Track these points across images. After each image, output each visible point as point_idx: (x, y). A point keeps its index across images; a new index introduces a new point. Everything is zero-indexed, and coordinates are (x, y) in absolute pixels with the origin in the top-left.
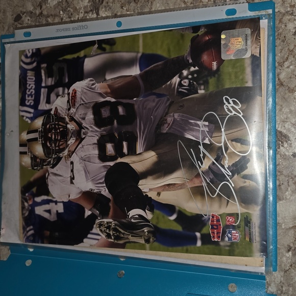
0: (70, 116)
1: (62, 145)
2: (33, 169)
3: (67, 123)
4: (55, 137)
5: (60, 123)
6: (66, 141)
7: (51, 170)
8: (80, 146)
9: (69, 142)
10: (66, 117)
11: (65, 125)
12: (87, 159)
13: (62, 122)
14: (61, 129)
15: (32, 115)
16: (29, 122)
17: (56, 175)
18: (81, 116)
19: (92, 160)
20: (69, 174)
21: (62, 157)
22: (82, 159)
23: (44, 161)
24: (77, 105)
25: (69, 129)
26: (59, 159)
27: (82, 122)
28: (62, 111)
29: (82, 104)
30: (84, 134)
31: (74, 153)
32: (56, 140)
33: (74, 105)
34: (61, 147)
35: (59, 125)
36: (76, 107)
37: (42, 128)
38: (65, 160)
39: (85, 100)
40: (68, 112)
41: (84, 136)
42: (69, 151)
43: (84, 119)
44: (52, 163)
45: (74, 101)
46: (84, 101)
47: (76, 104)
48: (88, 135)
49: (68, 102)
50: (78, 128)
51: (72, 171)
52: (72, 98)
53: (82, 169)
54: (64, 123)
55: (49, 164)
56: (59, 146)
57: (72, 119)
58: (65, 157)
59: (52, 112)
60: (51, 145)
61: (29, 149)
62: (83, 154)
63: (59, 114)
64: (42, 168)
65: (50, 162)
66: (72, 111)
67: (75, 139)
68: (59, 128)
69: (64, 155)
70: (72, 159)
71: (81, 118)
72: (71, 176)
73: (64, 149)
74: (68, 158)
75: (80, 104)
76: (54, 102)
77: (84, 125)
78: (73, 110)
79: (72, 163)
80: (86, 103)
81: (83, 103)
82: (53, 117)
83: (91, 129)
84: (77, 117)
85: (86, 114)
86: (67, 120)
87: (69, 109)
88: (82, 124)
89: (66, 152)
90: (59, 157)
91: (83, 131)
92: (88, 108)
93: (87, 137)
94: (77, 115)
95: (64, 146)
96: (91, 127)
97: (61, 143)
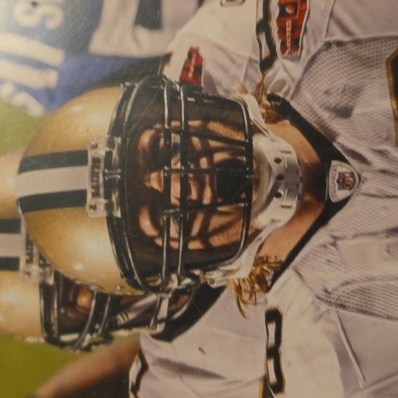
0: (271, 97)
1: (222, 229)
2: (53, 340)
3: (254, 130)
4: (185, 190)
5: (215, 127)
6: (247, 215)
7: (155, 350)
8: (321, 237)
9: (262, 220)
10: (250, 100)
11: (239, 137)
12: (354, 301)
13: (225, 122)
14: (218, 157)
15: (52, 79)
16: (36, 109)
17: (183, 370)
18: (333, 100)
19: (378, 307)
20: (257, 367)
21: (221, 289)
22: (326, 297)
23: (120, 304)
24: (310, 44)
25: (261, 159)
26: (205, 298)
27: (336, 125)
28: (225, 70)
29: (340, 44)
30: (343, 183)
31: (288, 273)
32: (189, 208)
33: (296, 44)
34: (217, 241)
35: (205, 135)
36: (305, 57)
37: (111, 143)
38: (239, 301)
39: (353, 26)
40: (258, 77)
41: (341, 194)
42: (259, 261)
43: (344, 112)
44: (163, 312)
45: (296, 27)
46: (345, 30)
47: (305, 40)
48: (365, 187)
49: (263, 26)
50: (310, 155)
51: (273, 353)
52: (283, 13)
53: (328, 344)
54: (239, 127)
55: (146, 317)
56: (204, 235)
57: (281, 110)
58: (239, 289)
59: (172, 72)
60: (162, 230)
61: (29, 243)
62: (333, 278)
63: (211, 82)
64: (107, 338)
65: (153, 309)
66: (281, 75)
67: (294, 203)
68: (209, 153)
69: (234, 278)
70: (273, 299)
71: (328, 109)
72: (265, 379)
73: (231, 252)
74: (252, 292)
75: (328, 45)
76: (180, 23)
77: (345, 139)
78: (285, 70)
79: (274, 316)
80: (357, 42)
81: (340, 36)
82: (174, 95)
83: (378, 163)
84: (308, 104)
85: (356, 92)
86: (255, 112)
87: (266, 64)
88: (333, 136)
89: (243, 266)
90: (206, 286)
91: (337, 168)
92: (368, 63)
93: (361, 198)
94: (306, 95)
95: (236, 233)
96: (382, 153)
97: (216, 221)
